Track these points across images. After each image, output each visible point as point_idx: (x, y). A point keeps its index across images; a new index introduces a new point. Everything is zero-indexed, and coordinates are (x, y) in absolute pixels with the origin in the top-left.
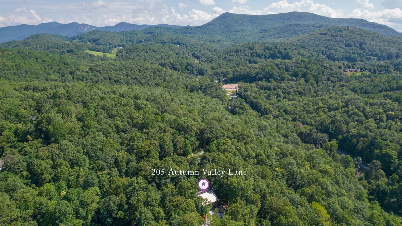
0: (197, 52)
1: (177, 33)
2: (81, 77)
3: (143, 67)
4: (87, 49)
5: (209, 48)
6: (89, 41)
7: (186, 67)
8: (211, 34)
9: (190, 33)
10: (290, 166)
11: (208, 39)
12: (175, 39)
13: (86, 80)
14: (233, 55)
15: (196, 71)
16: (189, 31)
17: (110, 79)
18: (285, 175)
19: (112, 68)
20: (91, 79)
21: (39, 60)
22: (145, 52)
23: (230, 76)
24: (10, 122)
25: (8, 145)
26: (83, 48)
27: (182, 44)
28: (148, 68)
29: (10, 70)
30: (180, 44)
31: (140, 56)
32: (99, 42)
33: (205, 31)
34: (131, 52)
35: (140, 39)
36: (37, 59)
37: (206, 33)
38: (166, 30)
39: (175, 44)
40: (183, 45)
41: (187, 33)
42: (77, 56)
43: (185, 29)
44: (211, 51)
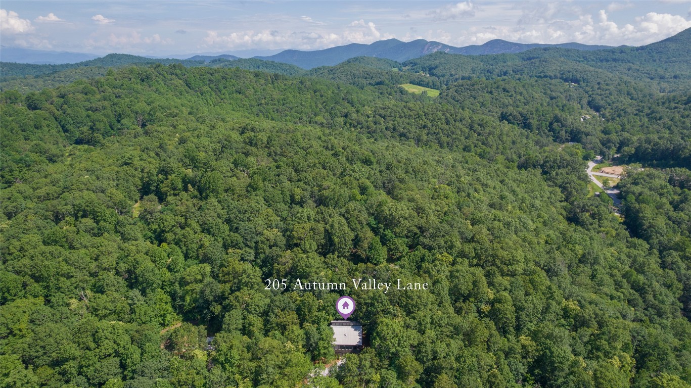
0: (599, 97)
1: (586, 59)
2: (355, 123)
3: (456, 116)
4: (408, 81)
5: (633, 91)
6: (424, 69)
7: (551, 124)
8: (666, 62)
9: (614, 60)
10: (548, 341)
11: (649, 74)
12: (569, 72)
13: (361, 129)
14: (676, 108)
15: (566, 132)
16: (614, 57)
17: (394, 130)
18: (530, 354)
19: (404, 113)
20: (368, 127)
21: (317, 93)
22: (487, 92)
23: (629, 150)
24: (183, 165)
25: (172, 192)
26: (401, 79)
27: (580, 81)
28: (464, 119)
29: (275, 104)
30: (576, 81)
31: (475, 98)
32: (435, 71)
33: (652, 56)
34: (463, 90)
35: (505, 70)
36: (315, 92)
37: (654, 61)
38: (566, 53)
39: (566, 80)
40: (581, 83)
41: (608, 61)
42: (381, 91)
43: (607, 53)
44: (635, 96)
